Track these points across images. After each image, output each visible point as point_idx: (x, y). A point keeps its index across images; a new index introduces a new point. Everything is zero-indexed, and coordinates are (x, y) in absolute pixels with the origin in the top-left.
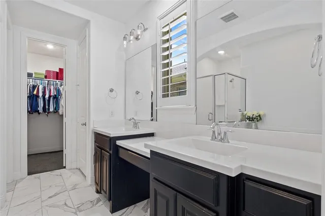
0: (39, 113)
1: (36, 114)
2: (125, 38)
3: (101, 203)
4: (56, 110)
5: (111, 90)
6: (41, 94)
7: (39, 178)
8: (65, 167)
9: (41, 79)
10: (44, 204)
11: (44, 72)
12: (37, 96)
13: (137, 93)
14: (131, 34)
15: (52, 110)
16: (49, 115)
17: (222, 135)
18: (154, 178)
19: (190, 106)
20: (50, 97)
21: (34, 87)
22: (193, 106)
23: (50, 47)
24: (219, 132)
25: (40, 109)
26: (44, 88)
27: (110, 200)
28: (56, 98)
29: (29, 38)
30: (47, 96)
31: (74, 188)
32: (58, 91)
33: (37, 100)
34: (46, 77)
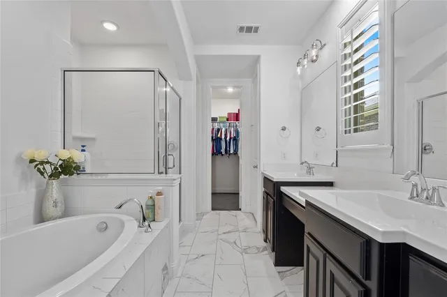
0: (222, 155)
1: (220, 156)
2: (298, 64)
3: (266, 252)
4: (236, 153)
5: (284, 129)
6: (223, 137)
7: (219, 214)
8: (240, 210)
9: (223, 122)
10: (220, 237)
11: (226, 115)
12: (221, 139)
13: (318, 129)
14: (305, 56)
15: (232, 152)
16: (230, 157)
17: (430, 192)
18: (309, 234)
19: (384, 146)
20: (230, 138)
21: (218, 130)
22: (388, 146)
23: (230, 90)
24: (424, 187)
25: (223, 151)
26: (226, 130)
27: (273, 250)
28: (236, 139)
29: (214, 88)
30: (228, 139)
31: (245, 231)
32: (237, 132)
33: (220, 142)
34: (228, 120)
